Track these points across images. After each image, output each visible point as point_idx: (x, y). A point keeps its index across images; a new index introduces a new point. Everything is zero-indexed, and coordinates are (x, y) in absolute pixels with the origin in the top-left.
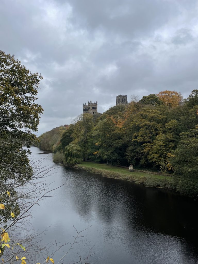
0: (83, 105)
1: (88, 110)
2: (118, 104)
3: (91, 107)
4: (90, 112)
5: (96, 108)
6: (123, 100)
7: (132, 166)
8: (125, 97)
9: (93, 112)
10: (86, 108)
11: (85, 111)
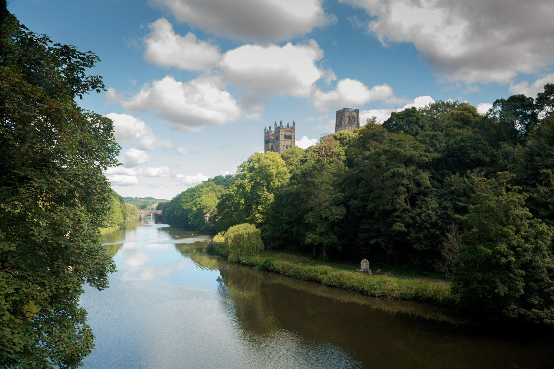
0: (265, 129)
1: (275, 141)
2: (339, 127)
3: (281, 136)
4: (279, 146)
5: (292, 137)
6: (350, 120)
7: (367, 261)
8: (355, 113)
9: (287, 147)
10: (270, 137)
11: (270, 144)
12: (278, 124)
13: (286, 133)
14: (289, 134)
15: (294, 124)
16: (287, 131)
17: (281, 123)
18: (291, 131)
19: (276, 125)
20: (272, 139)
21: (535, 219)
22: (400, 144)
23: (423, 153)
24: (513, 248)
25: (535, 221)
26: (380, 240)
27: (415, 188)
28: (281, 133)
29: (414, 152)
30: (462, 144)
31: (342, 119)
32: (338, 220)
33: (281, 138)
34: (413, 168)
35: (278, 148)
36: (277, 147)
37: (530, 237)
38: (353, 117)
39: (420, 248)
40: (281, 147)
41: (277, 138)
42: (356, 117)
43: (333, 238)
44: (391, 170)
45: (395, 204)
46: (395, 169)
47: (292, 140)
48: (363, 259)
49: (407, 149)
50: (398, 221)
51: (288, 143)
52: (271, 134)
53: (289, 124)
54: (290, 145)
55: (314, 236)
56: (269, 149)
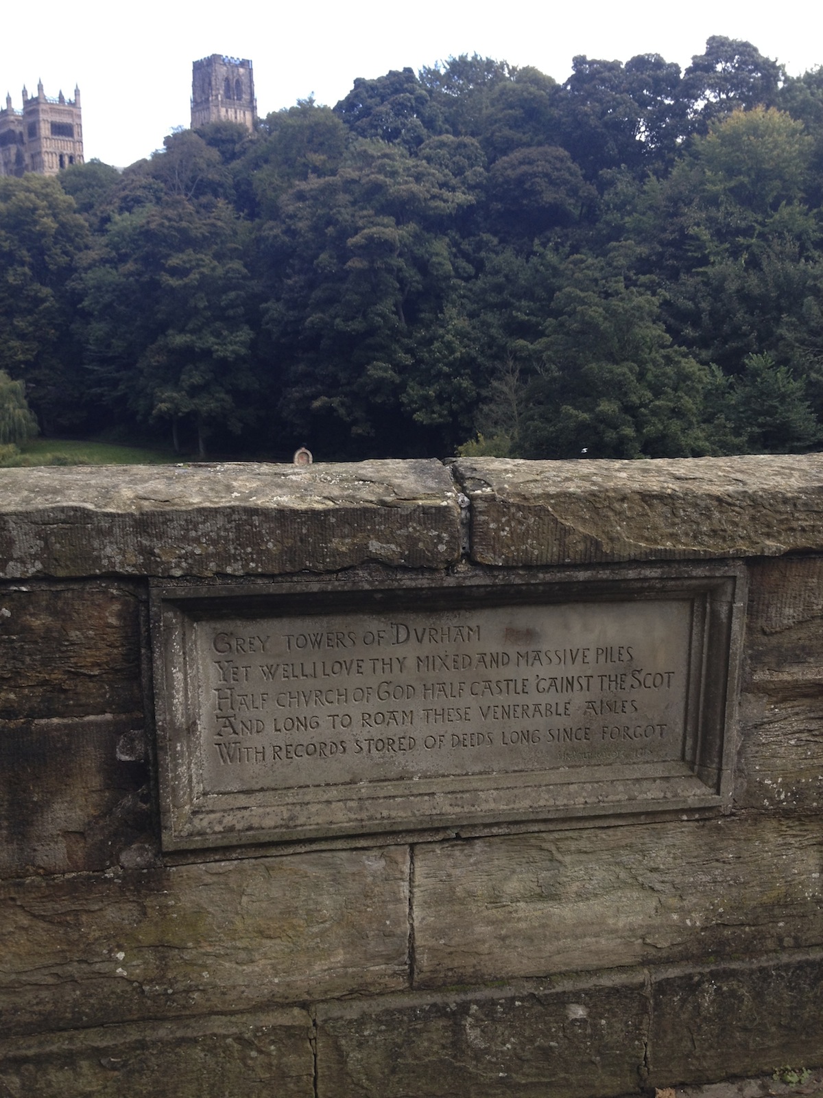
1: (26, 138)
2: (200, 108)
3: (42, 125)
4: (39, 153)
5: (76, 130)
6: (228, 88)
7: (309, 452)
8: (242, 70)
9: (61, 157)
10: (12, 127)
11: (11, 146)
12: (33, 93)
13: (58, 119)
14: (66, 120)
15: (77, 92)
16: (59, 112)
17: (40, 87)
18: (70, 113)
19: (25, 93)
20: (17, 132)
21: (676, 347)
22: (383, 165)
23: (436, 191)
24: (629, 409)
25: (676, 351)
26: (335, 402)
27: (418, 277)
28: (42, 116)
29: (415, 187)
30: (525, 168)
31: (210, 84)
32: (234, 356)
33: (45, 130)
34: (412, 227)
35: (37, 159)
36: (33, 156)
37: (665, 385)
38: (238, 82)
39: (429, 421)
40: (46, 158)
41: (33, 130)
42: (245, 80)
43: (223, 400)
44: (366, 231)
45: (372, 316)
46: (374, 229)
47: (76, 137)
48: (298, 448)
49: (400, 180)
50: (377, 360)
51: (67, 148)
52: (12, 118)
53: (63, 94)
54: (69, 152)
55: (175, 395)
56: (9, 161)
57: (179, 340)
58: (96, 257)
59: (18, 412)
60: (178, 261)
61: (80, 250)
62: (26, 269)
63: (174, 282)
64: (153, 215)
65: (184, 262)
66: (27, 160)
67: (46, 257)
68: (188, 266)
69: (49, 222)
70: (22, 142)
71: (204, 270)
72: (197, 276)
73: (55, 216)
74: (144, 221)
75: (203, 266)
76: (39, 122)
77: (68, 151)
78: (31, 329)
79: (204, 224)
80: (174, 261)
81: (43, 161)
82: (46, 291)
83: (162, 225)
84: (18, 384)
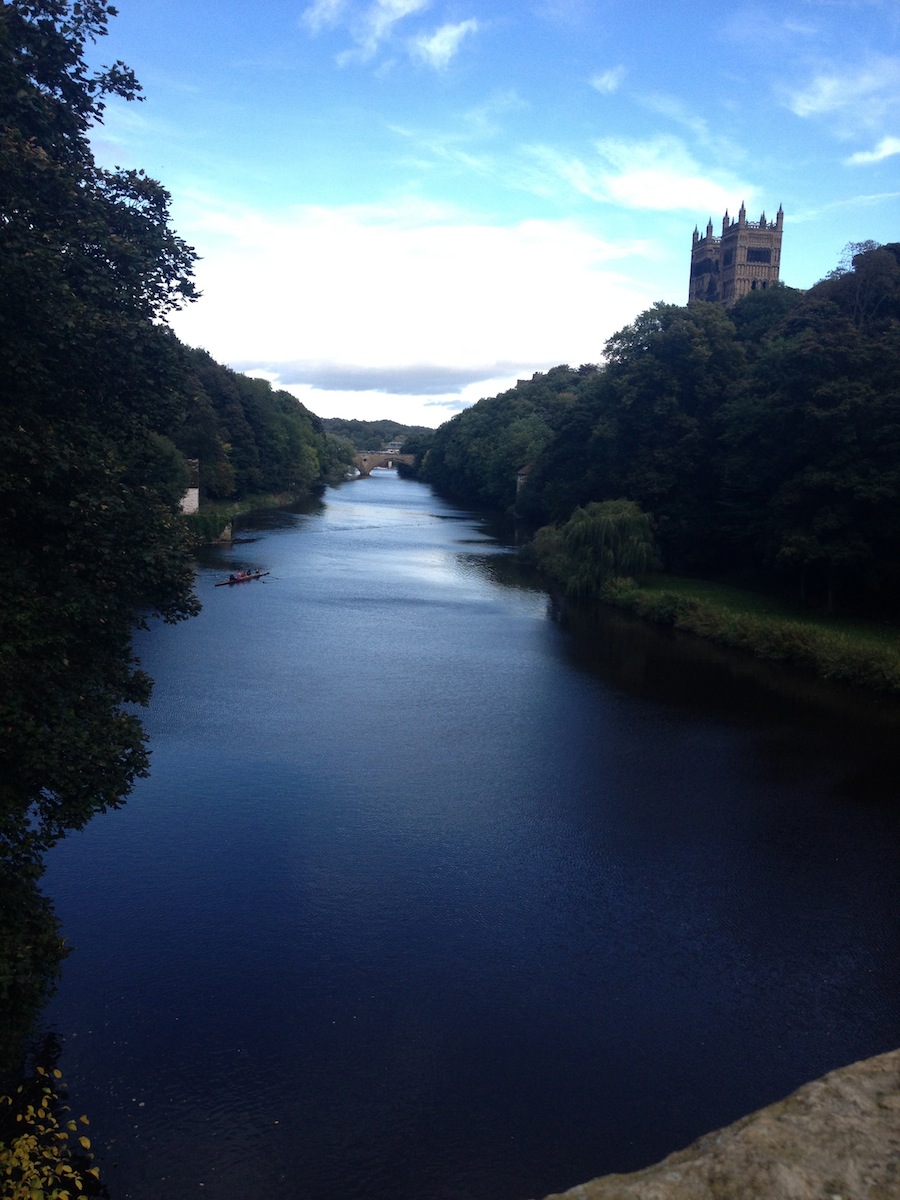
1: (721, 266)
3: (739, 252)
4: (732, 281)
5: (773, 254)
9: (754, 283)
10: (709, 256)
11: (705, 275)
12: (734, 217)
13: (756, 244)
14: (763, 245)
15: (780, 215)
16: (759, 237)
17: (742, 213)
18: (769, 238)
19: (726, 219)
20: (714, 260)
28: (740, 243)
32: (880, 498)
33: (741, 256)
35: (729, 287)
36: (725, 284)
40: (738, 285)
41: (728, 258)
43: (860, 548)
47: (772, 262)
51: (760, 272)
52: (710, 247)
53: (766, 217)
54: (763, 279)
55: (803, 538)
56: (701, 291)
57: (816, 477)
58: (747, 386)
59: (643, 545)
60: (828, 390)
61: (734, 379)
62: (674, 399)
63: (820, 413)
64: (809, 340)
65: (835, 391)
66: (719, 288)
67: (696, 387)
68: (839, 395)
69: (704, 351)
70: (717, 271)
71: (859, 400)
72: (848, 407)
73: (712, 344)
74: (797, 346)
75: (857, 396)
76: (736, 248)
77: (762, 277)
78: (670, 461)
79: (867, 349)
80: (823, 390)
81: (734, 289)
82: (692, 422)
83: (816, 350)
84: (646, 516)
